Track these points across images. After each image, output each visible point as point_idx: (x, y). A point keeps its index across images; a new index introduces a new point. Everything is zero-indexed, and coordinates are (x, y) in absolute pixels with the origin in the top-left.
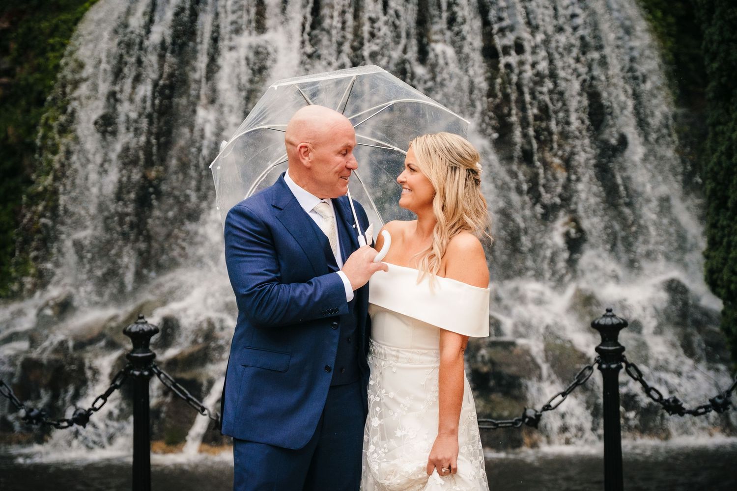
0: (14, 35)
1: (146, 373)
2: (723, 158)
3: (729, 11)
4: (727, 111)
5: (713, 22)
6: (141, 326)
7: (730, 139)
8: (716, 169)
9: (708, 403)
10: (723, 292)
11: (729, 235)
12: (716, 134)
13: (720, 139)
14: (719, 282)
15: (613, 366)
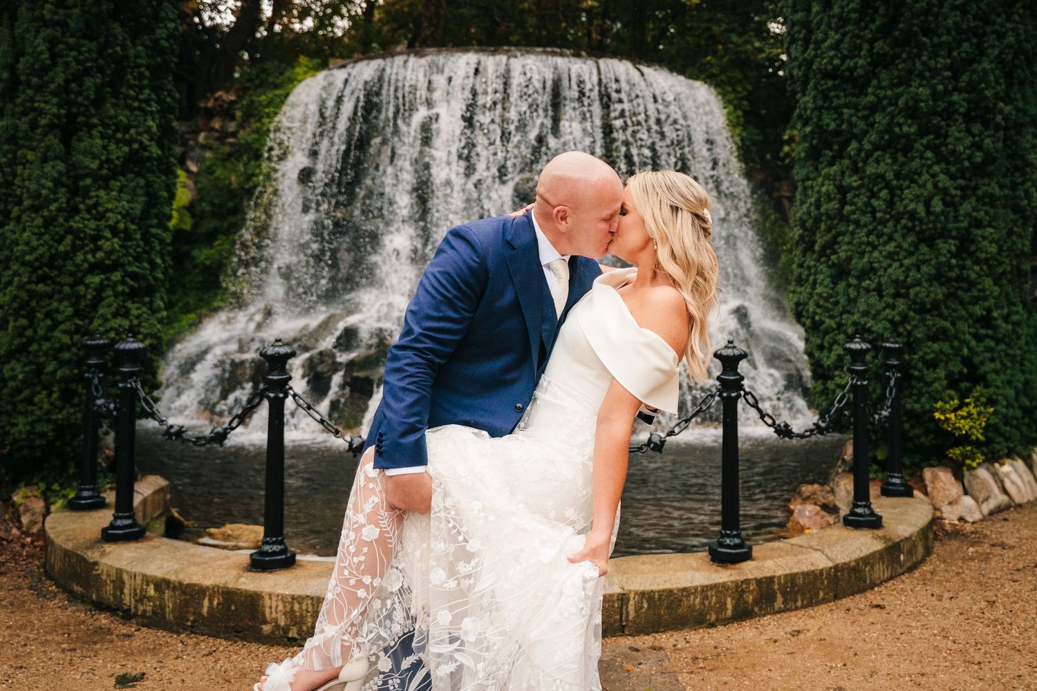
0: (239, 106)
1: (281, 395)
2: (812, 208)
3: (822, 82)
4: (816, 168)
5: (807, 92)
6: (277, 349)
7: (819, 192)
8: (805, 217)
9: (813, 427)
10: (808, 322)
11: (815, 274)
12: (805, 189)
13: (809, 192)
14: (804, 314)
15: (734, 395)
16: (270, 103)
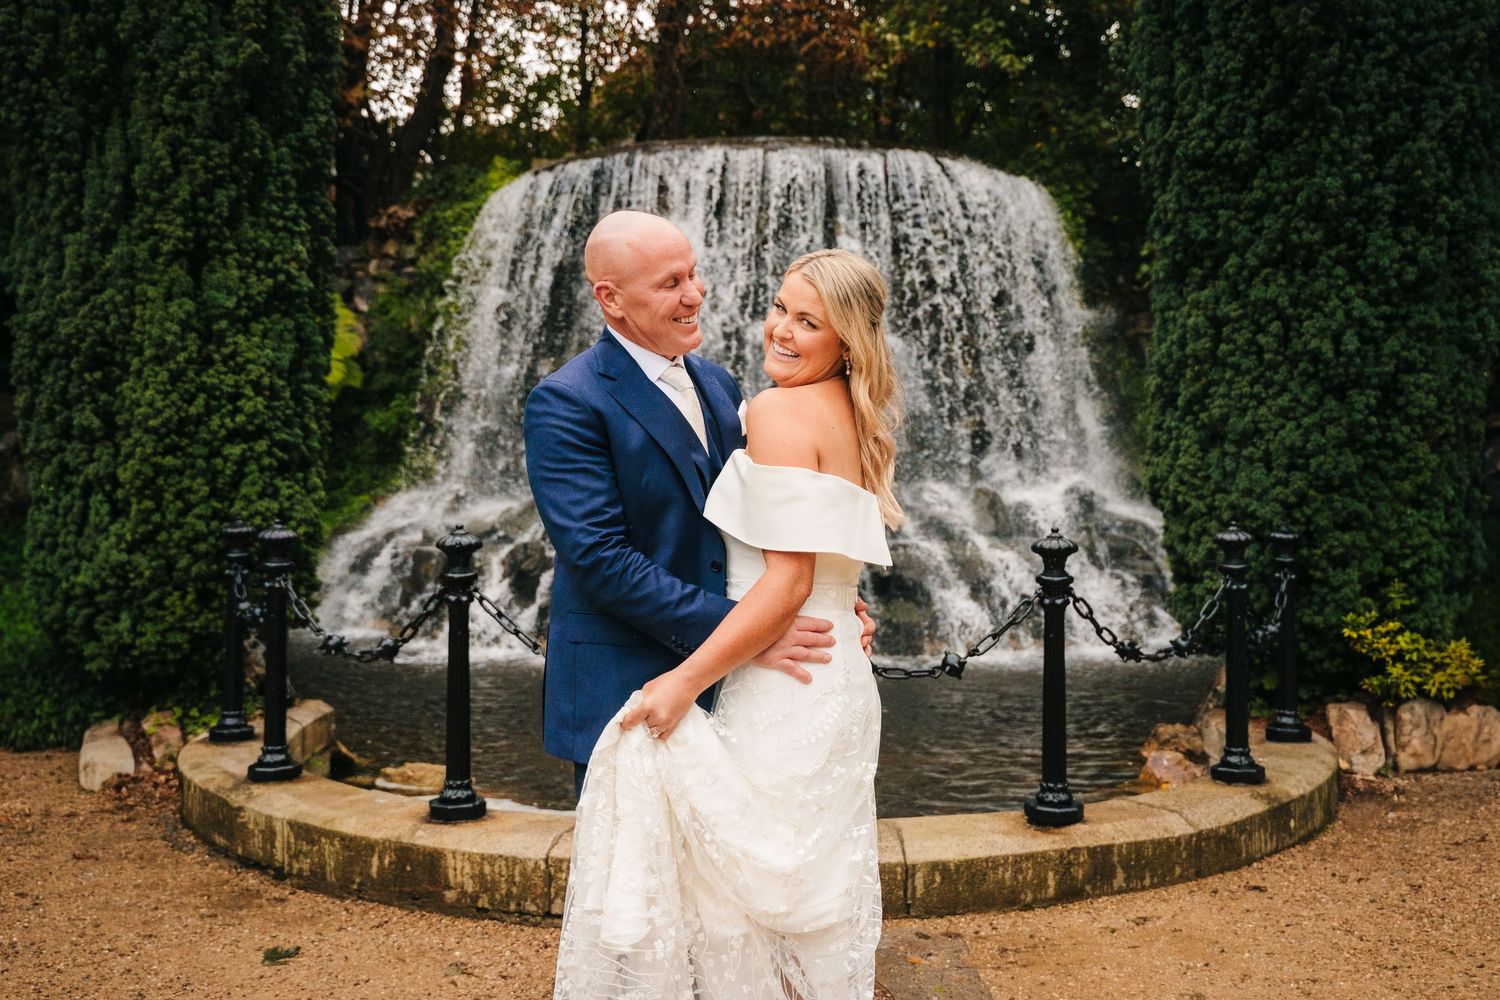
0: (419, 224)
1: (463, 598)
2: (1174, 348)
3: (1190, 173)
4: (1180, 293)
5: (1169, 188)
6: (458, 539)
7: (1184, 326)
8: (1164, 361)
9: (1170, 645)
10: (1168, 504)
11: (1178, 438)
12: (1165, 321)
13: (1171, 327)
14: (1163, 493)
15: (1059, 601)
16: (457, 220)
